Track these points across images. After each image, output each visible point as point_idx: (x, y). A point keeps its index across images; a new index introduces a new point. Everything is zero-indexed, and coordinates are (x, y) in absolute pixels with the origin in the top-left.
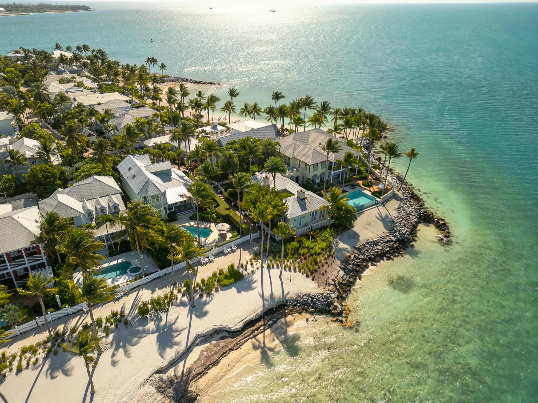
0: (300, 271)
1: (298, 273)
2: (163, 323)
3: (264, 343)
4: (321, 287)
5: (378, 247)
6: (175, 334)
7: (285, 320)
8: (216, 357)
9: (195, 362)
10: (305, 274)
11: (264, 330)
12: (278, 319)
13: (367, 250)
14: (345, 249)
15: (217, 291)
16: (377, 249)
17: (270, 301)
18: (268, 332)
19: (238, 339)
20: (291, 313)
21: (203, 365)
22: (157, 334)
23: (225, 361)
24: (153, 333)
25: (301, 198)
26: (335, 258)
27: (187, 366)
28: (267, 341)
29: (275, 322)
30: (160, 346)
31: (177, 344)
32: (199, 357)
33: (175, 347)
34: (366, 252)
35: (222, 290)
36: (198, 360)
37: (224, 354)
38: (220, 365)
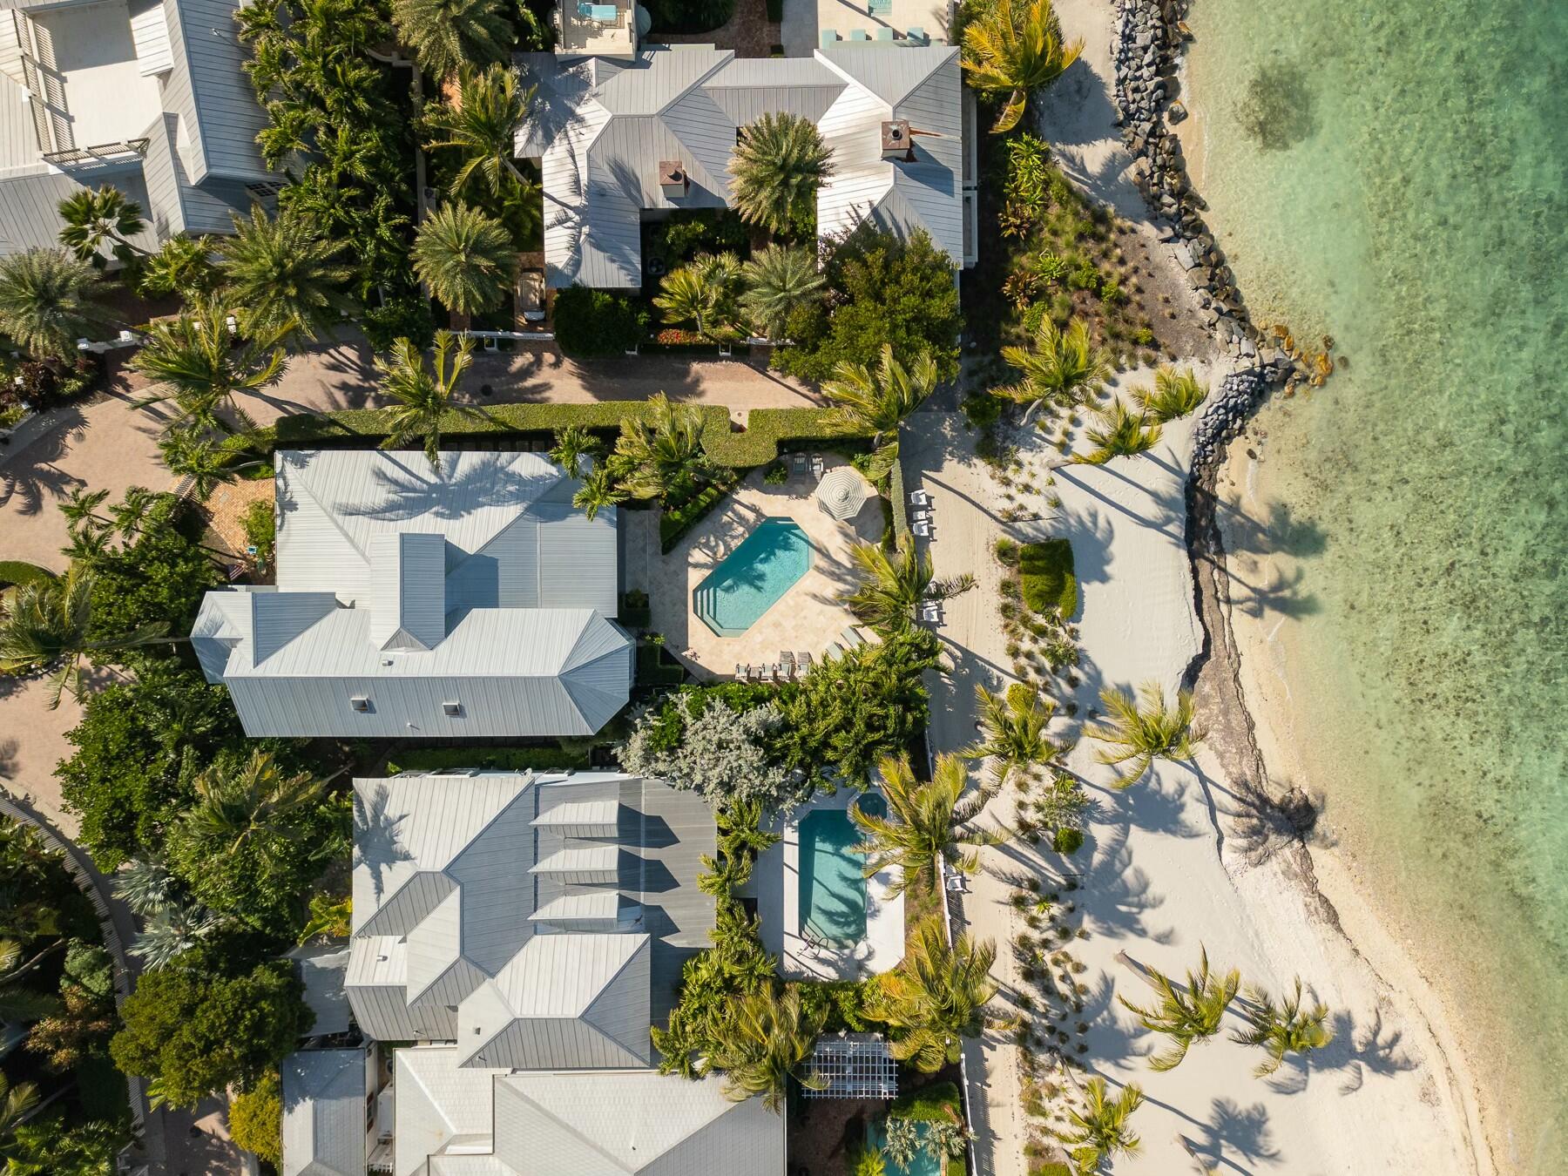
0: (1120, 369)
1: (1121, 378)
2: (1106, 802)
3: (1254, 590)
4: (1212, 357)
5: (1140, 41)
6: (1153, 784)
7: (1223, 504)
8: (1237, 721)
9: (1223, 766)
10: (1141, 363)
11: (1223, 570)
12: (1212, 520)
13: (1136, 90)
14: (1113, 166)
15: (1074, 634)
16: (1145, 49)
17: (1173, 514)
18: (1231, 562)
19: (1217, 643)
20: (1213, 479)
21: (1241, 753)
22: (1133, 827)
23: (1252, 704)
24: (1126, 832)
25: (904, 154)
26: (1133, 231)
27: (1226, 783)
28: (1252, 581)
29: (1217, 536)
30: (1167, 831)
31: (1181, 790)
32: (1217, 751)
33: (1186, 798)
34: (1138, 96)
35: (1078, 621)
36: (1221, 755)
37: (1239, 695)
38: (1255, 717)
